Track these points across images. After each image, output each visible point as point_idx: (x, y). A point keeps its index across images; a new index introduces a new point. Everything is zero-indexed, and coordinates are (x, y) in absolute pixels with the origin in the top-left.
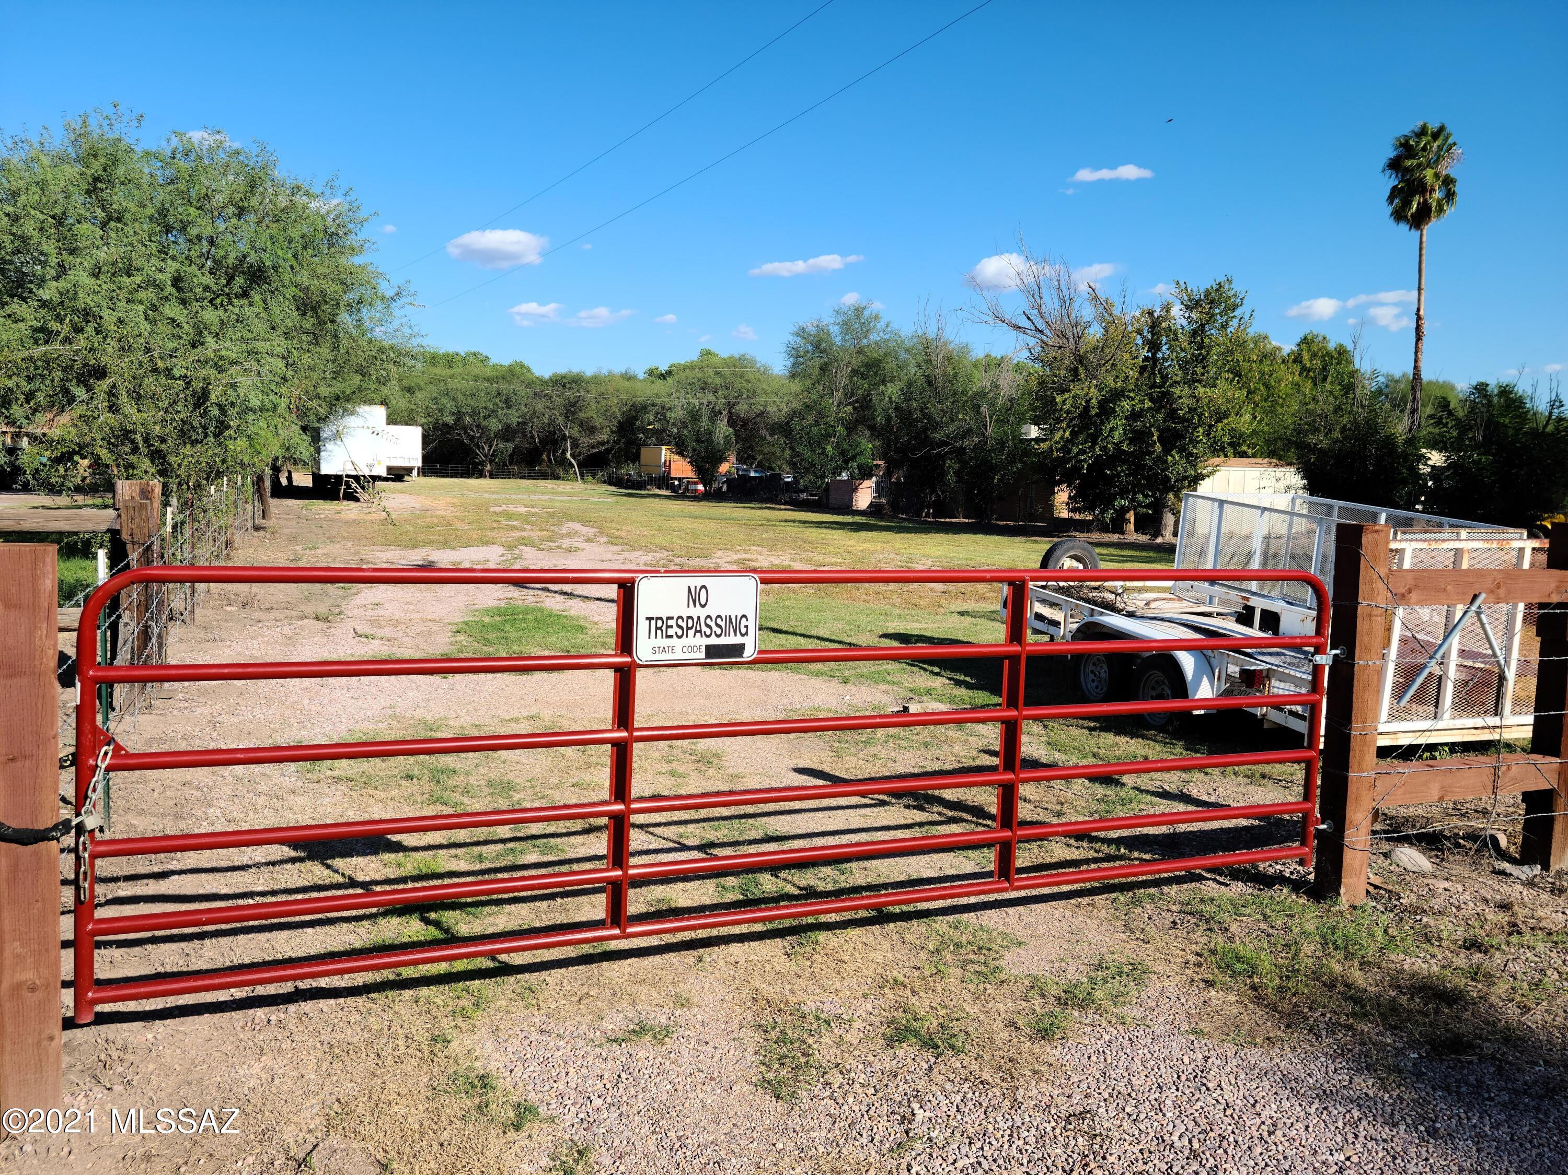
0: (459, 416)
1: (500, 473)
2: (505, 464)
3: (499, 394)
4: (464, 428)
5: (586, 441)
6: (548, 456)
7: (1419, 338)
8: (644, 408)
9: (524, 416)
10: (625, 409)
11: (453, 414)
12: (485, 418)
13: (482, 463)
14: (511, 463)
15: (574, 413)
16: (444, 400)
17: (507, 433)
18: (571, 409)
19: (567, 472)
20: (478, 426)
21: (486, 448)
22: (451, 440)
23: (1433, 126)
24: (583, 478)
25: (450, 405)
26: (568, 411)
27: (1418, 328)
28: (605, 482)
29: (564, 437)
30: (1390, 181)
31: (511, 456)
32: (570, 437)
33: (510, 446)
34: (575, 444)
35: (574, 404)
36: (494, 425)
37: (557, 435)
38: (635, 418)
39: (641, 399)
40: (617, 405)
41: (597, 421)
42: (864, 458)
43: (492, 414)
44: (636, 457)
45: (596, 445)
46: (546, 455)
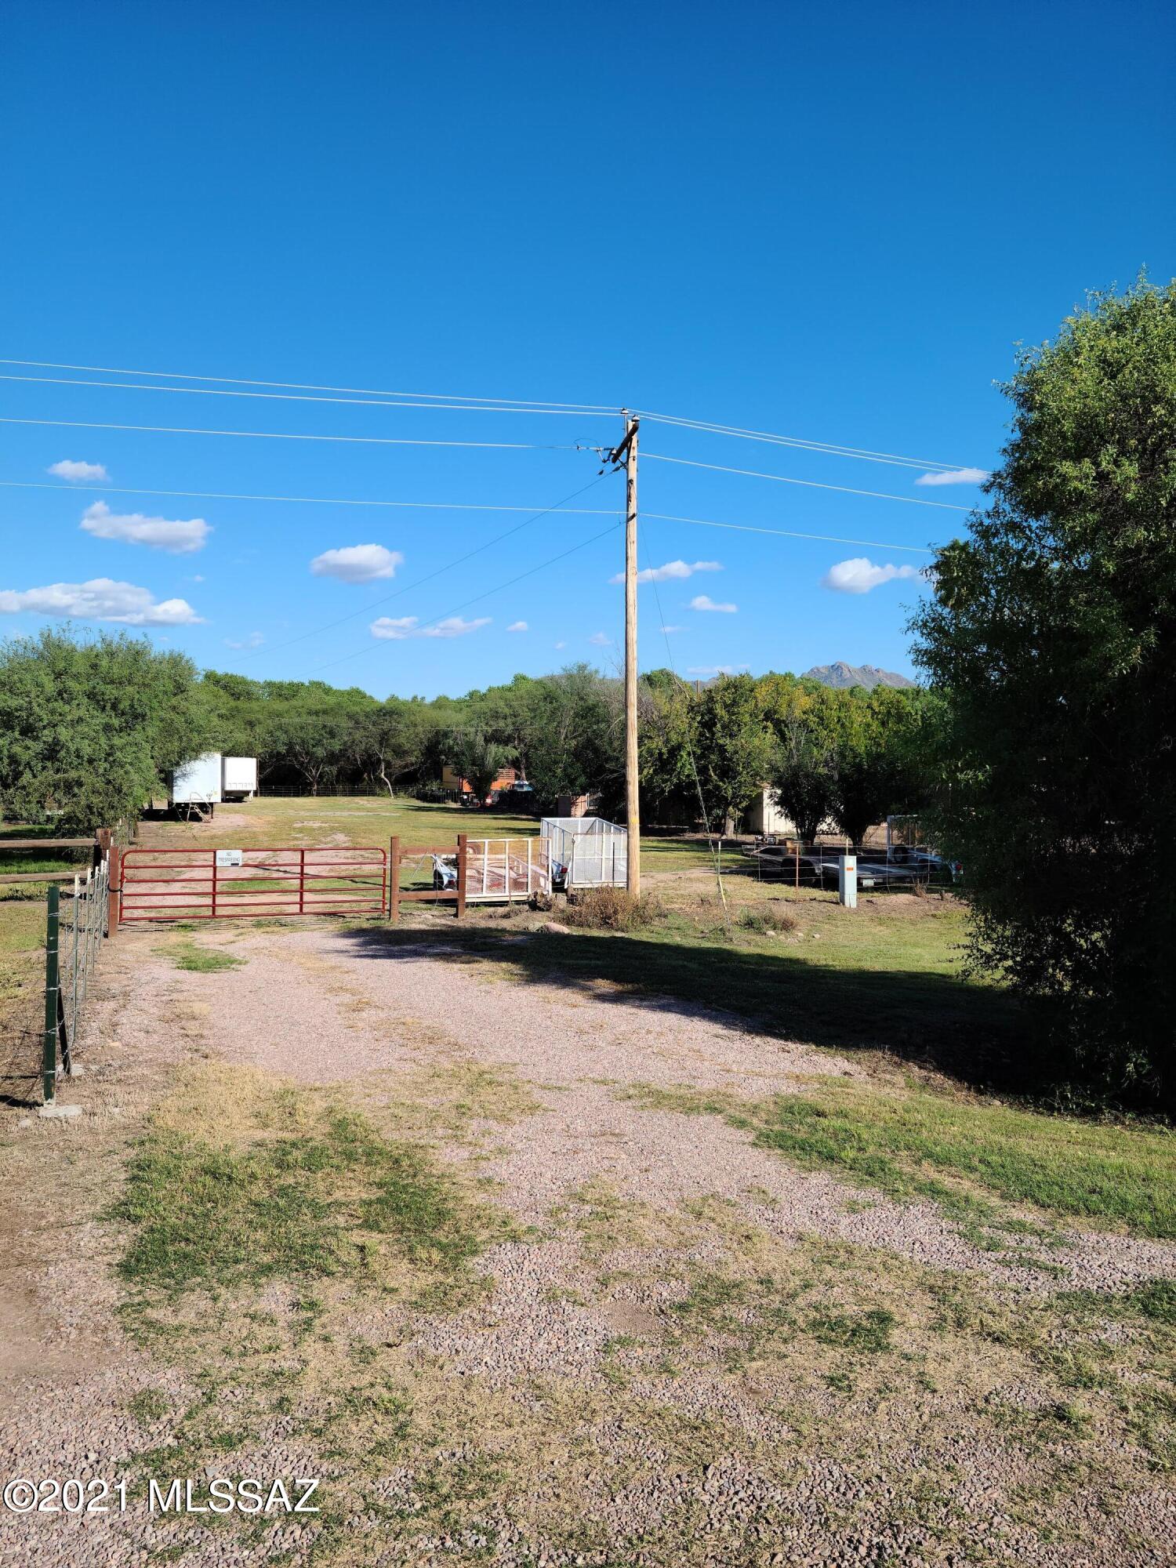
0: (290, 746)
1: (327, 790)
2: (332, 784)
3: (324, 726)
4: (295, 755)
5: (398, 763)
6: (369, 776)
8: (446, 735)
9: (344, 744)
10: (429, 735)
11: (286, 744)
12: (313, 746)
13: (311, 784)
14: (338, 782)
15: (388, 740)
16: (278, 733)
17: (332, 758)
18: (384, 738)
19: (382, 789)
20: (307, 753)
21: (314, 772)
22: (284, 766)
24: (395, 793)
25: (283, 737)
28: (415, 797)
29: (379, 760)
31: (338, 776)
32: (384, 760)
33: (334, 769)
34: (388, 765)
35: (386, 733)
36: (320, 752)
37: (374, 759)
38: (438, 743)
39: (443, 727)
40: (423, 732)
41: (407, 746)
42: (583, 779)
43: (319, 743)
44: (439, 776)
45: (406, 766)
46: (365, 775)
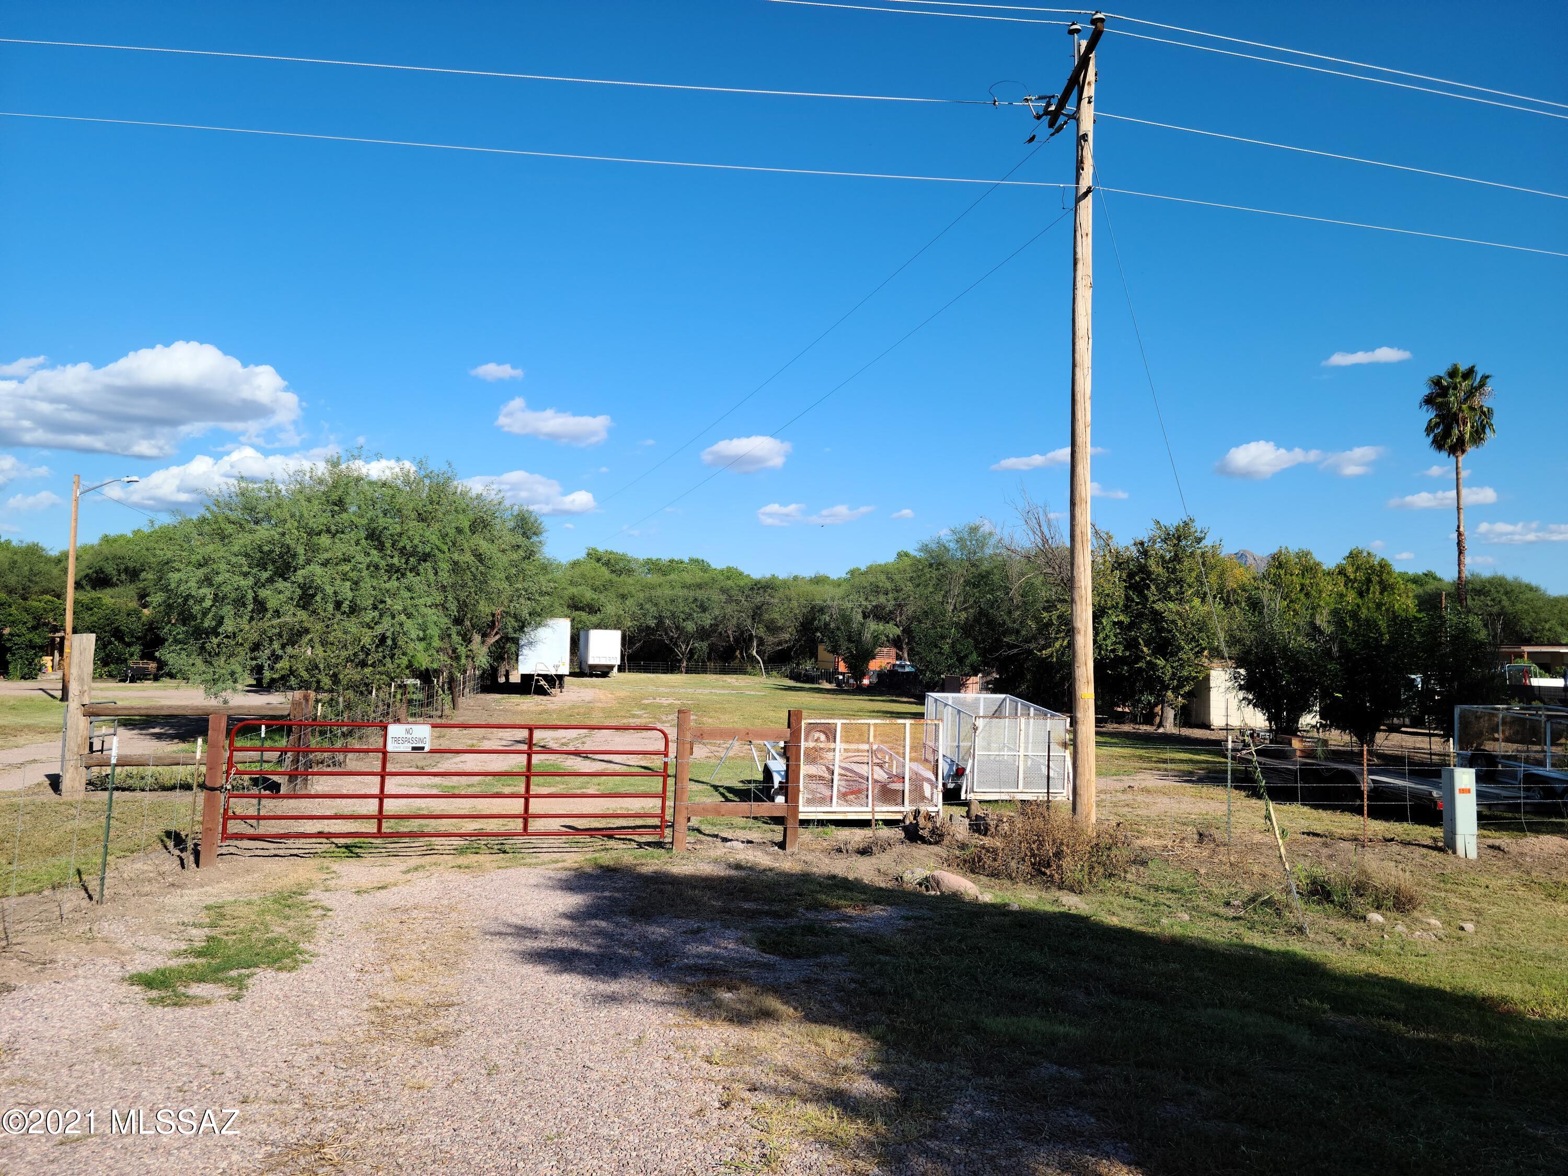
0: (660, 620)
1: (697, 667)
2: (703, 661)
3: (696, 600)
4: (665, 630)
5: (770, 639)
6: (741, 653)
7: (1461, 552)
8: (822, 610)
9: (715, 618)
10: (804, 610)
11: (655, 618)
12: (684, 620)
13: (680, 661)
14: (709, 659)
15: (761, 615)
16: (647, 606)
17: (703, 633)
18: (757, 613)
19: (754, 667)
20: (677, 628)
21: (683, 647)
22: (654, 640)
23: (1463, 368)
24: (767, 673)
25: (653, 610)
26: (755, 613)
27: (1459, 543)
28: (787, 676)
29: (751, 636)
30: (1429, 414)
31: (710, 654)
32: (756, 636)
33: (705, 645)
34: (761, 642)
35: (759, 608)
36: (690, 627)
37: (746, 635)
38: (814, 619)
39: (818, 602)
40: (798, 608)
41: (780, 623)
42: (974, 657)
43: (689, 617)
44: (814, 654)
45: (780, 643)
46: (738, 653)
